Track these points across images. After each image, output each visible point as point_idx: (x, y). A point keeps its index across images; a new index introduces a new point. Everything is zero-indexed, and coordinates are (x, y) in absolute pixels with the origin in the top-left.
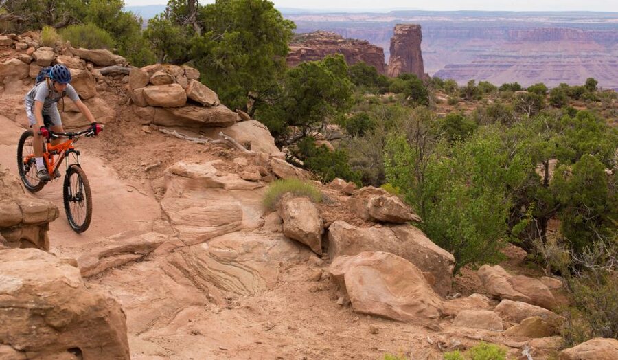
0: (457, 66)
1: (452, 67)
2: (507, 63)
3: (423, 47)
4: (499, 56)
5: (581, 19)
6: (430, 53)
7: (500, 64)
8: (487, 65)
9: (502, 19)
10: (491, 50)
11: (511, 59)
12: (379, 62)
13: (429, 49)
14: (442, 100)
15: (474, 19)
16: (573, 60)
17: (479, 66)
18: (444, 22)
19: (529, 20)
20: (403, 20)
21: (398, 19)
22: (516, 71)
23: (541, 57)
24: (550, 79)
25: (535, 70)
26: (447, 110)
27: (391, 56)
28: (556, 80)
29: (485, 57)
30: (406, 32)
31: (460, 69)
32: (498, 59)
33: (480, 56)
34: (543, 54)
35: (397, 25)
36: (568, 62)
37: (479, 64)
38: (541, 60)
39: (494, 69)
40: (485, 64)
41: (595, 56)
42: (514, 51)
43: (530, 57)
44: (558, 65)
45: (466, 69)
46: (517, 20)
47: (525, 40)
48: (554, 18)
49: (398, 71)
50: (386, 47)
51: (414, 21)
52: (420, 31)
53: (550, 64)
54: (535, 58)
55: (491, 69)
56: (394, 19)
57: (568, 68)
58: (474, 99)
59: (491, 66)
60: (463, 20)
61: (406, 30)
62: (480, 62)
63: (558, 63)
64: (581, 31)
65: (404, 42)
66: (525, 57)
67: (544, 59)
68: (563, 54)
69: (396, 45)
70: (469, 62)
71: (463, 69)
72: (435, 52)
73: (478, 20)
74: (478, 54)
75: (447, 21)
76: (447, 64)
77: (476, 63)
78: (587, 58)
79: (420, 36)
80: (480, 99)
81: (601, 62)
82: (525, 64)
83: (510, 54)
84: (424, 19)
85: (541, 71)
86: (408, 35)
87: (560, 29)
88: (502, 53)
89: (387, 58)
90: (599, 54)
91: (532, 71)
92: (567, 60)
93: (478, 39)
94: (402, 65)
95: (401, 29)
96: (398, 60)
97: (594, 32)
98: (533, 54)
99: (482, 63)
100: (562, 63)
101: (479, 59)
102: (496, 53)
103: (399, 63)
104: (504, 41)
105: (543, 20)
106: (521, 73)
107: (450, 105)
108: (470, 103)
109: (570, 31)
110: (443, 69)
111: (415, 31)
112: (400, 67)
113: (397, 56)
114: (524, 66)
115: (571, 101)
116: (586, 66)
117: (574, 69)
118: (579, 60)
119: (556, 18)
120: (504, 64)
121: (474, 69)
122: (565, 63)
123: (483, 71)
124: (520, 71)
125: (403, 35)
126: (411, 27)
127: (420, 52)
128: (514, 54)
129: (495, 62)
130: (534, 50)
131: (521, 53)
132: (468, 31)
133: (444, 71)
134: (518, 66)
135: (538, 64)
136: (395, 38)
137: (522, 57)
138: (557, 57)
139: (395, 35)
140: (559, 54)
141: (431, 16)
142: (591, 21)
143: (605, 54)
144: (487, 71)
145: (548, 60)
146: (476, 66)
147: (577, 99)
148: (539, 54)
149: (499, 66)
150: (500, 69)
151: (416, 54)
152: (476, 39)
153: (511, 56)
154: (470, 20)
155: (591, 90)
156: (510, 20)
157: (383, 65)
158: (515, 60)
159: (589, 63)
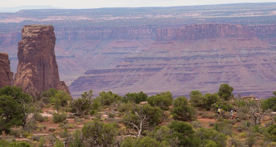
0: (100, 72)
1: (93, 73)
2: (156, 67)
3: (58, 52)
4: (147, 58)
5: (240, 12)
6: (68, 57)
7: (149, 67)
8: (133, 70)
9: (149, 16)
10: (138, 52)
11: (160, 62)
12: (3, 71)
13: (67, 53)
14: (47, 118)
15: (117, 18)
16: (232, 59)
17: (124, 70)
18: (83, 21)
19: (180, 16)
20: (35, 20)
21: (28, 19)
22: (166, 74)
23: (195, 57)
24: (206, 83)
25: (189, 72)
26: (50, 130)
27: (20, 63)
28: (214, 83)
29: (131, 60)
30: (37, 35)
31: (103, 74)
32: (146, 62)
33: (126, 59)
34: (196, 54)
35: (26, 26)
36: (226, 62)
37: (124, 68)
38: (195, 61)
39: (141, 73)
40: (132, 67)
41: (258, 54)
42: (163, 52)
43: (182, 58)
44: (213, 67)
45: (109, 74)
46: (167, 16)
47: (175, 39)
48: (208, 13)
49: (28, 80)
50: (12, 53)
51: (47, 21)
52: (53, 33)
53: (205, 65)
54: (188, 59)
55: (138, 73)
56: (24, 19)
57: (225, 69)
58: (86, 114)
59: (138, 70)
60: (105, 19)
61: (36, 33)
62: (126, 66)
63: (215, 64)
64: (241, 26)
65: (34, 46)
66: (176, 58)
67: (199, 60)
68: (220, 53)
69: (25, 50)
70: (113, 67)
71: (106, 74)
72: (73, 56)
73: (122, 18)
74: (124, 56)
75: (87, 21)
76: (87, 69)
77: (121, 67)
78: (248, 56)
79: (53, 39)
80: (92, 114)
81: (265, 60)
82: (177, 66)
83: (159, 55)
84: (59, 18)
85: (195, 74)
86: (39, 38)
87: (216, 25)
88: (150, 55)
89: (14, 65)
90: (263, 51)
91: (185, 75)
92: (225, 60)
93: (123, 40)
94: (33, 72)
95: (30, 31)
96: (28, 67)
97: (255, 27)
98: (186, 54)
99: (128, 67)
100: (219, 64)
101: (124, 63)
102: (143, 55)
103: (29, 71)
104: (152, 41)
105: (195, 15)
106: (172, 76)
107: (56, 123)
108: (80, 119)
109: (227, 27)
110: (83, 75)
111: (47, 33)
112: (31, 75)
113: (27, 62)
114: (176, 69)
115: (199, 112)
116: (248, 66)
117: (233, 70)
118: (239, 59)
119: (211, 13)
120: (153, 67)
121: (119, 74)
122: (223, 64)
123: (128, 76)
124: (172, 74)
125: (34, 38)
126: (43, 28)
127: (54, 57)
128: (164, 55)
129: (143, 65)
130: (186, 50)
131: (171, 54)
132: (110, 31)
133: (84, 77)
134: (168, 68)
135: (192, 66)
136: (24, 41)
137: (173, 58)
138: (212, 57)
139: (24, 38)
140: (215, 53)
141: (67, 15)
142: (252, 15)
143: (270, 51)
144: (134, 76)
145: (202, 61)
146: (121, 70)
147: (208, 110)
148: (193, 54)
149: (148, 70)
150: (148, 73)
151: (49, 60)
152: (120, 40)
153: (160, 58)
154: (112, 18)
155: (226, 99)
156: (158, 16)
157: (9, 74)
158: (165, 62)
159: (251, 62)
